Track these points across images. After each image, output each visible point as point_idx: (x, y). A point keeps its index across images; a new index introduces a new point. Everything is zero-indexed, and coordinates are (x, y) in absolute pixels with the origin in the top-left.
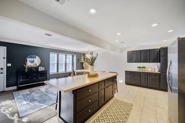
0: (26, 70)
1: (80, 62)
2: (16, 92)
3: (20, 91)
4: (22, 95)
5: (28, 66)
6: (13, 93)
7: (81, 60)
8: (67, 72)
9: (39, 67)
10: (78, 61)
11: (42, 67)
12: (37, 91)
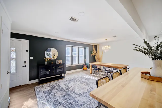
0: (46, 63)
1: (92, 54)
2: (38, 87)
3: (41, 86)
4: (43, 92)
5: (48, 59)
6: (35, 87)
7: (93, 53)
8: (80, 65)
9: (57, 60)
10: (90, 53)
11: (59, 60)
12: (57, 87)
